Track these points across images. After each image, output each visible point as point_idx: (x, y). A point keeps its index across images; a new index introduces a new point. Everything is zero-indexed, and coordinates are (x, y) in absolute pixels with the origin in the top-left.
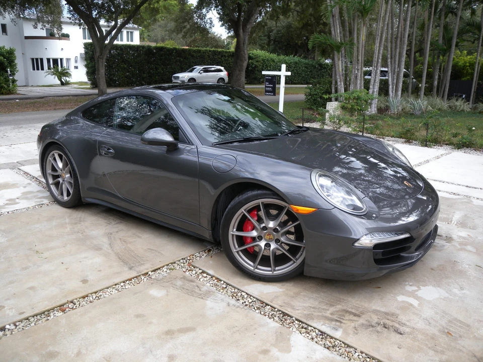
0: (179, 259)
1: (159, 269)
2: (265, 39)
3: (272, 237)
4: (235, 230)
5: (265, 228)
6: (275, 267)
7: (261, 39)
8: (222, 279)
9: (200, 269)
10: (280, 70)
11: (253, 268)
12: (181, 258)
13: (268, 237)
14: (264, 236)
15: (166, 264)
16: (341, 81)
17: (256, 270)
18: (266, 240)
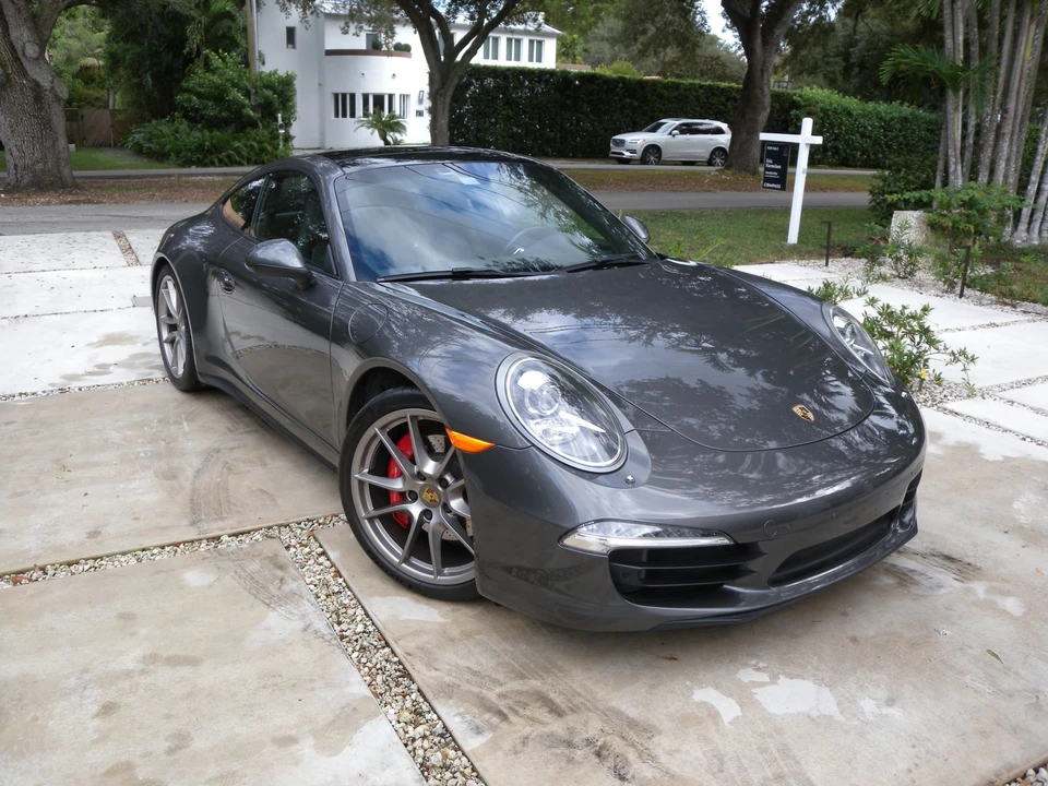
0: (299, 520)
1: (249, 532)
2: (836, 63)
3: (435, 496)
4: (366, 470)
5: (421, 476)
6: (444, 567)
7: (828, 63)
8: (343, 573)
9: (321, 546)
10: (797, 131)
11: (397, 561)
12: (305, 518)
13: (427, 496)
14: (422, 491)
15: (266, 525)
16: (956, 163)
17: (403, 565)
18: (424, 502)
